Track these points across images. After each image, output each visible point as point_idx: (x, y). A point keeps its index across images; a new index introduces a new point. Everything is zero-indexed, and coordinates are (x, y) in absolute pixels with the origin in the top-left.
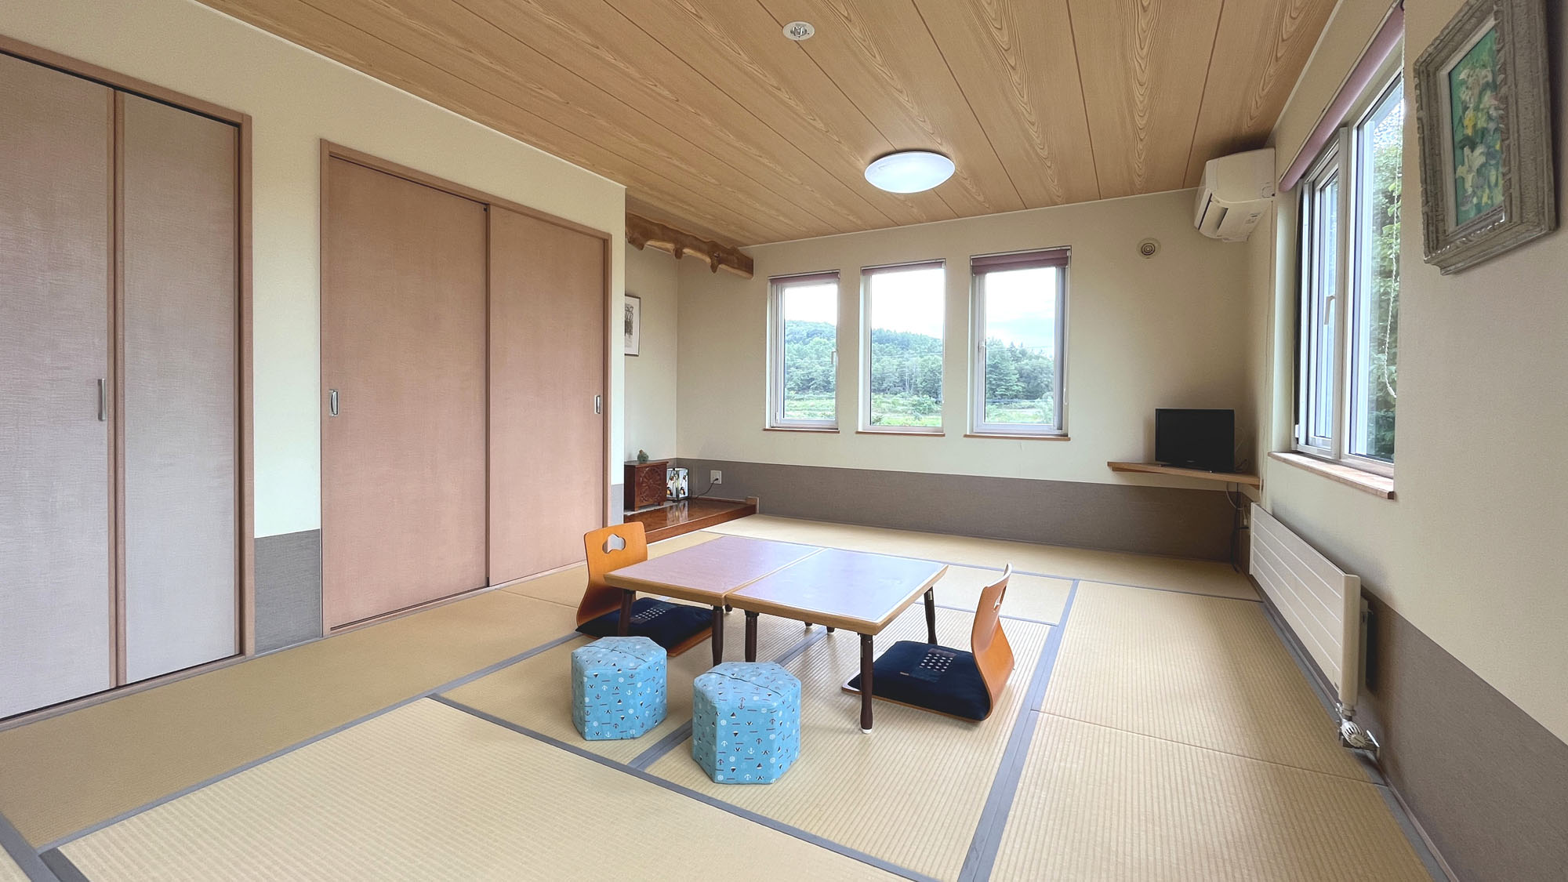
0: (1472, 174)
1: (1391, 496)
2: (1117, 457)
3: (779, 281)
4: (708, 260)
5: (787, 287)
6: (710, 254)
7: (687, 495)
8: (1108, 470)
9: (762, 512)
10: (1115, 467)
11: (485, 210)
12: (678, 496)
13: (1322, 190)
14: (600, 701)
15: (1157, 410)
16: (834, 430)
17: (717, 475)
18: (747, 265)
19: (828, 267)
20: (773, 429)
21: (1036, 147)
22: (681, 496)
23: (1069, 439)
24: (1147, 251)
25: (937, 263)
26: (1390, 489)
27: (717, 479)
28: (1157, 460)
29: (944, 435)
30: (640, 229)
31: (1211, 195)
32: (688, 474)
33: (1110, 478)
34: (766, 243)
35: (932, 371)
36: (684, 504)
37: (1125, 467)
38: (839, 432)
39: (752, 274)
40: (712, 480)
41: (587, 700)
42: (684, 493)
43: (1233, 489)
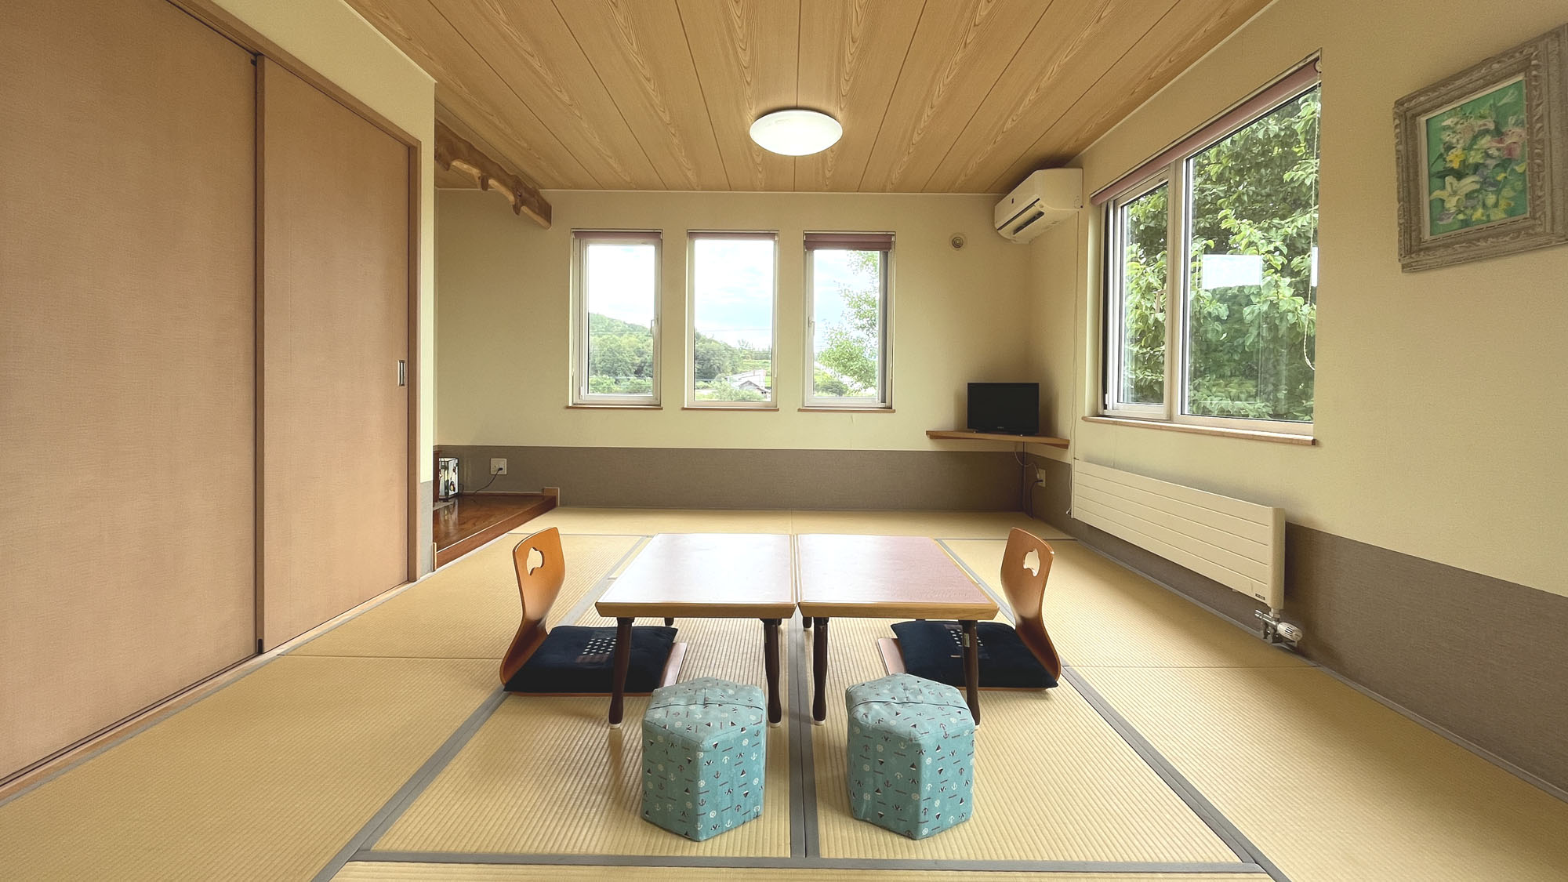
0: (1457, 198)
1: (1314, 442)
2: (933, 427)
3: (585, 235)
4: (511, 198)
5: (591, 243)
6: (514, 191)
7: (456, 491)
8: (926, 438)
9: (564, 504)
10: (933, 435)
11: (254, 63)
12: (447, 494)
13: (1122, 207)
14: (720, 781)
15: (969, 384)
16: (657, 407)
17: (500, 464)
18: (545, 211)
19: (650, 226)
20: (575, 407)
21: (916, 130)
22: (451, 493)
23: (894, 411)
24: (957, 244)
25: (770, 235)
26: (1311, 438)
27: (501, 469)
28: (969, 427)
29: (778, 410)
30: (450, 144)
31: (1038, 199)
32: (457, 465)
33: (927, 445)
34: (570, 188)
35: (611, 351)
36: (455, 503)
37: (944, 435)
38: (662, 409)
39: (550, 223)
40: (493, 472)
41: (702, 784)
42: (454, 490)
43: (1020, 449)
